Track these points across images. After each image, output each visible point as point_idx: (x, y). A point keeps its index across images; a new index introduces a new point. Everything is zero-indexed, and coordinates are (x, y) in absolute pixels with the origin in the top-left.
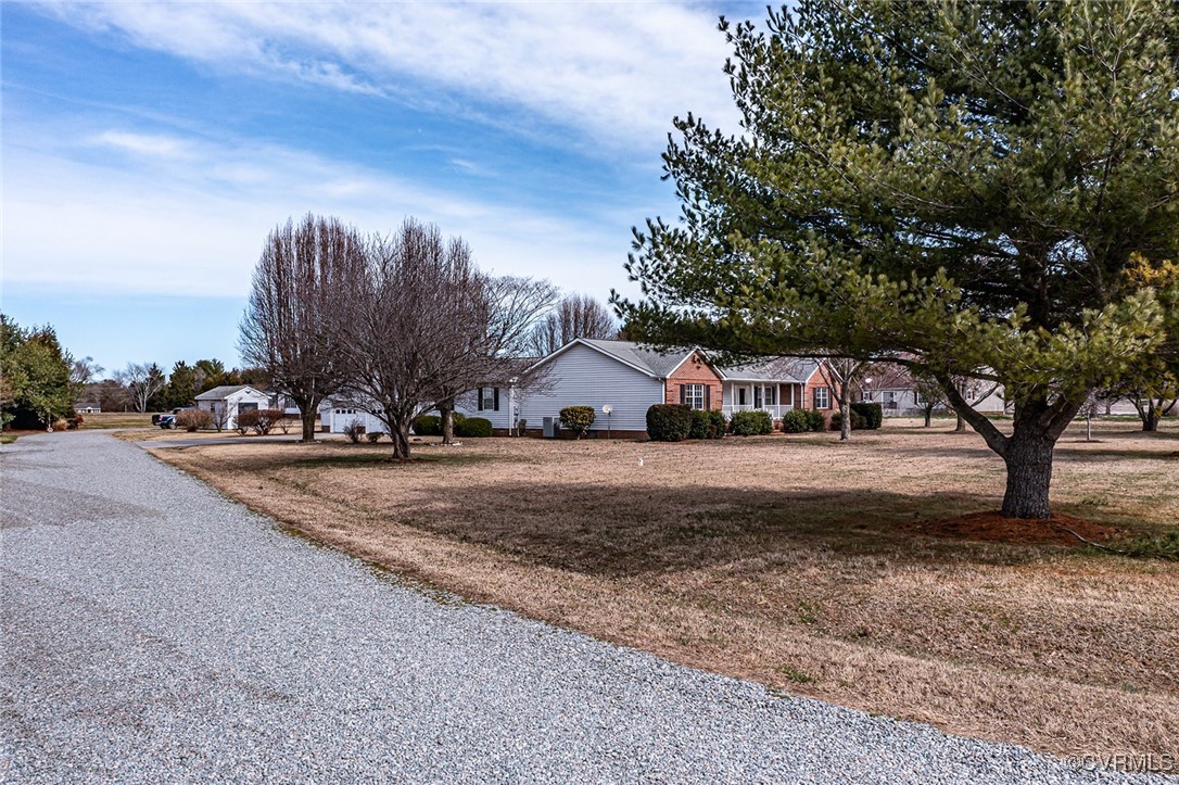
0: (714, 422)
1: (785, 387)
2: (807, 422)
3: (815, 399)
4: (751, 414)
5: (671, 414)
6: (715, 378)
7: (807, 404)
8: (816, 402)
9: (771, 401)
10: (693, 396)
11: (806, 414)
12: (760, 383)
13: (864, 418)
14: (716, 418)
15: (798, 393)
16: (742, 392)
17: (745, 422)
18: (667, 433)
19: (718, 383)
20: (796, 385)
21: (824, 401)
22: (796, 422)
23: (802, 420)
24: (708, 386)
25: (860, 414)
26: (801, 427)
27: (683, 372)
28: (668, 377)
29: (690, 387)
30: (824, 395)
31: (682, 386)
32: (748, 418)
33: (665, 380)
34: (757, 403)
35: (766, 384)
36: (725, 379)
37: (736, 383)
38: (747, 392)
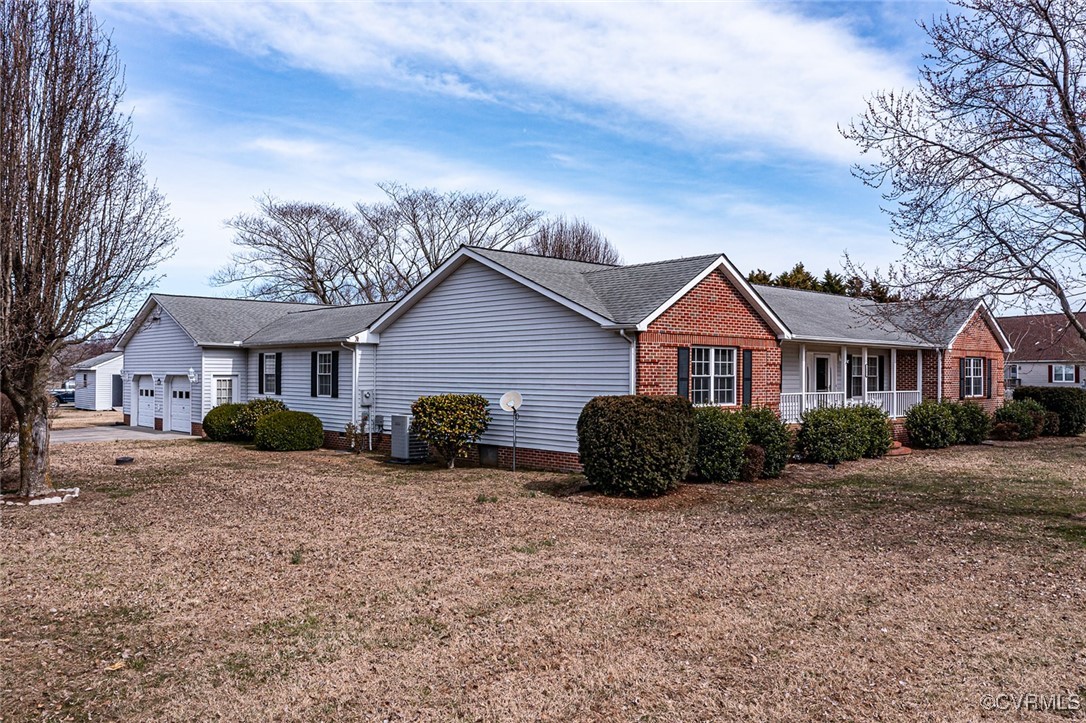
0: (758, 438)
1: (907, 356)
2: (957, 425)
3: (961, 379)
4: (844, 413)
5: (636, 423)
6: (763, 333)
7: (948, 388)
8: (964, 386)
9: (879, 383)
10: (712, 374)
11: (953, 409)
12: (859, 348)
13: (1056, 415)
14: (761, 428)
15: (931, 368)
16: (822, 365)
17: (832, 434)
18: (625, 474)
19: (771, 345)
20: (927, 353)
21: (977, 381)
22: (935, 427)
23: (947, 421)
24: (749, 351)
25: (1049, 408)
26: (944, 436)
27: (686, 318)
28: (642, 326)
29: (702, 353)
30: (977, 372)
31: (682, 350)
32: (841, 424)
33: (638, 334)
34: (854, 388)
35: (871, 349)
36: (787, 335)
37: (812, 346)
38: (831, 366)
